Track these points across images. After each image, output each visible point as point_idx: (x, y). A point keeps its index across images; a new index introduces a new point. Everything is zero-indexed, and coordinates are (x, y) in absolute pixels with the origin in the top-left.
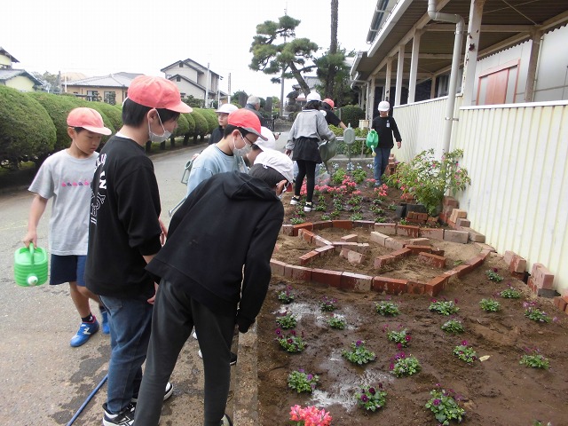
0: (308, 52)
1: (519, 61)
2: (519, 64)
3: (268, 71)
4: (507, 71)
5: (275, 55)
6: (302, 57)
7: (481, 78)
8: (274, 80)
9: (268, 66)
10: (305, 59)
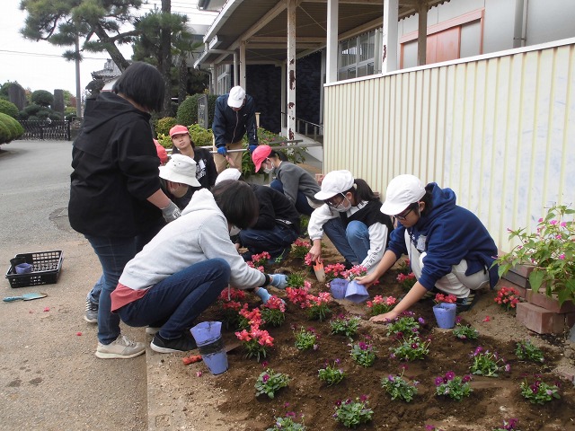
0: (125, 11)
1: (483, 12)
2: (483, 17)
3: (57, 40)
4: (457, 30)
5: (67, 13)
6: (113, 19)
7: (403, 44)
8: (69, 56)
9: (57, 31)
10: (119, 23)
